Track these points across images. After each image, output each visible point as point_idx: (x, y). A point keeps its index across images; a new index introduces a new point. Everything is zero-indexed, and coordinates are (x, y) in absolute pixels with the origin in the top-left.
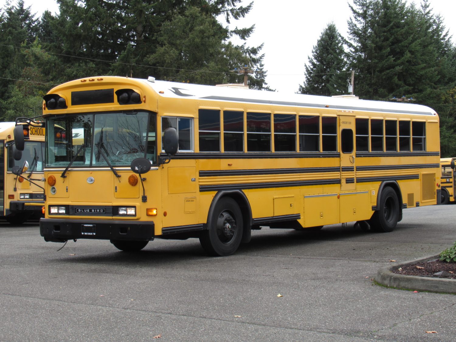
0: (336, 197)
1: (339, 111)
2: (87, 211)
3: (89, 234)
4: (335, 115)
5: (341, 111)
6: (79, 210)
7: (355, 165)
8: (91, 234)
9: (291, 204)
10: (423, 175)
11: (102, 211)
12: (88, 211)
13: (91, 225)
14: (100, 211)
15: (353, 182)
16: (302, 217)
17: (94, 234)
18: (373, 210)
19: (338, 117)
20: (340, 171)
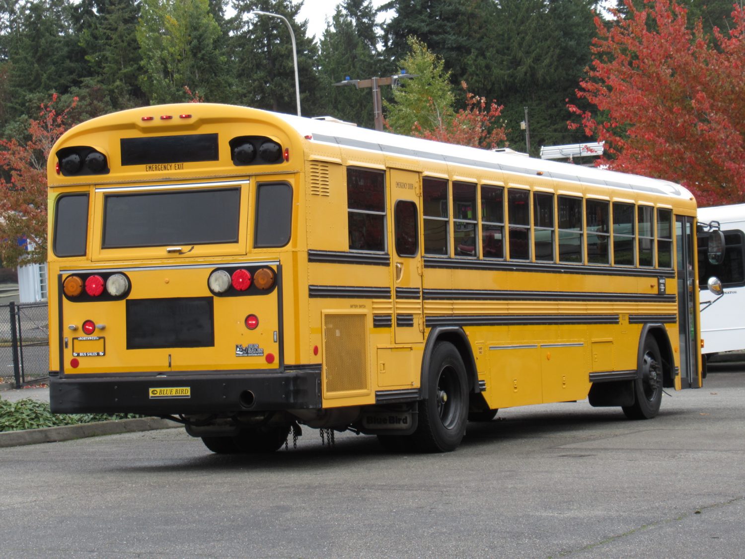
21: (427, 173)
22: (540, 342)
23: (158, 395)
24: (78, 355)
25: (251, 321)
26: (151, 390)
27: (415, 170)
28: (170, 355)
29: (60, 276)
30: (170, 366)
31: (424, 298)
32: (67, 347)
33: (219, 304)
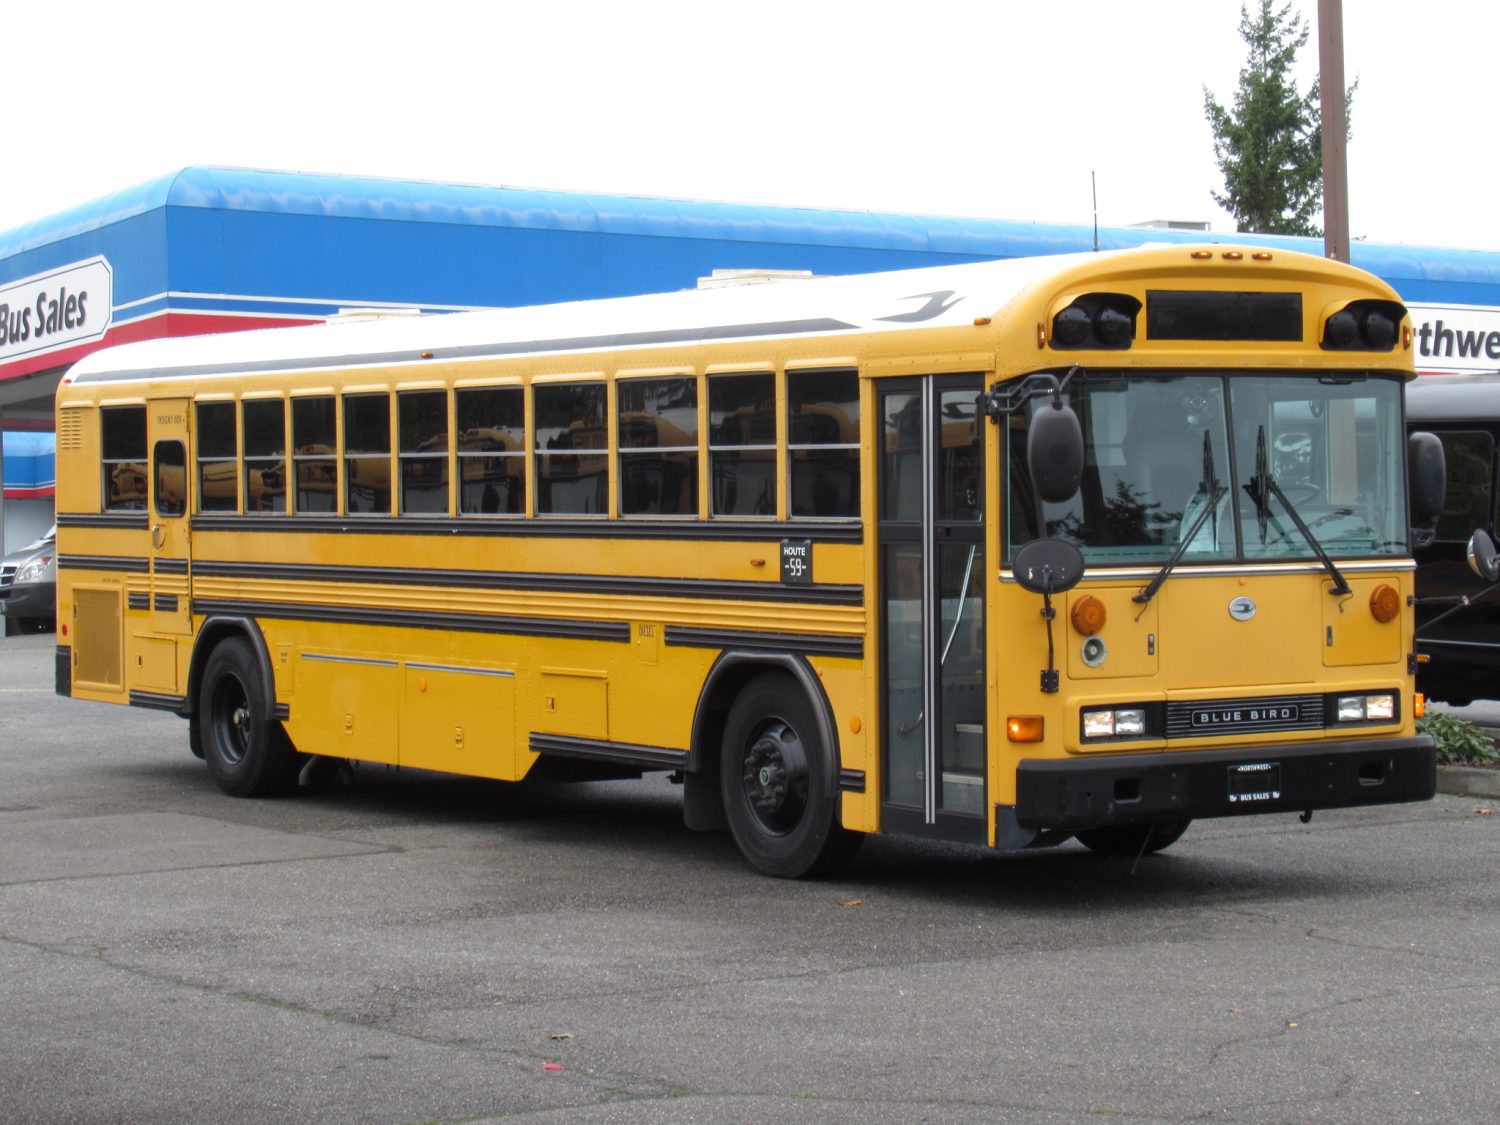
2: (1232, 716)
3: (1258, 797)
6: (1205, 718)
8: (1265, 796)
11: (1285, 713)
12: (1237, 716)
13: (1264, 767)
14: (1279, 714)
17: (1276, 795)
21: (202, 397)
22: (405, 658)
27: (181, 395)
31: (193, 574)
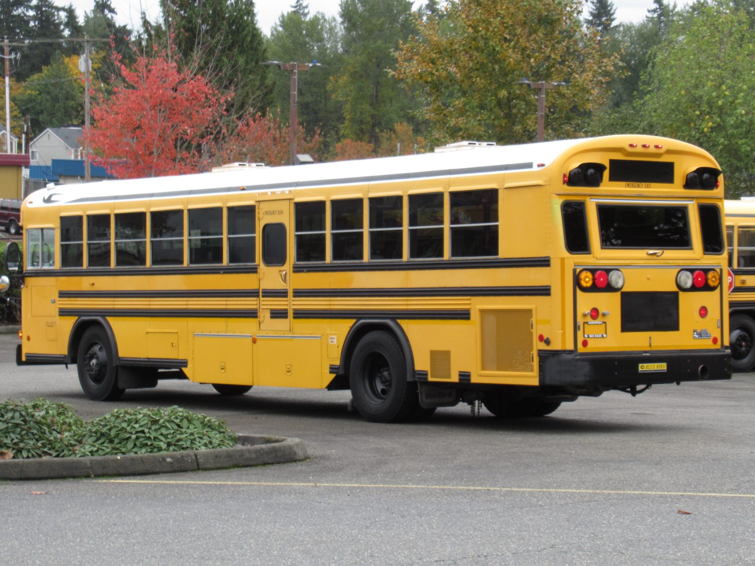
0: (250, 340)
1: (263, 194)
4: (251, 202)
5: (266, 193)
7: (290, 287)
9: (172, 344)
10: (483, 312)
15: (286, 317)
16: (189, 365)
18: (331, 372)
19: (257, 205)
20: (258, 296)
23: (645, 369)
24: (588, 337)
25: (703, 312)
26: (640, 365)
28: (650, 338)
29: (574, 271)
30: (650, 346)
32: (579, 329)
33: (683, 297)
